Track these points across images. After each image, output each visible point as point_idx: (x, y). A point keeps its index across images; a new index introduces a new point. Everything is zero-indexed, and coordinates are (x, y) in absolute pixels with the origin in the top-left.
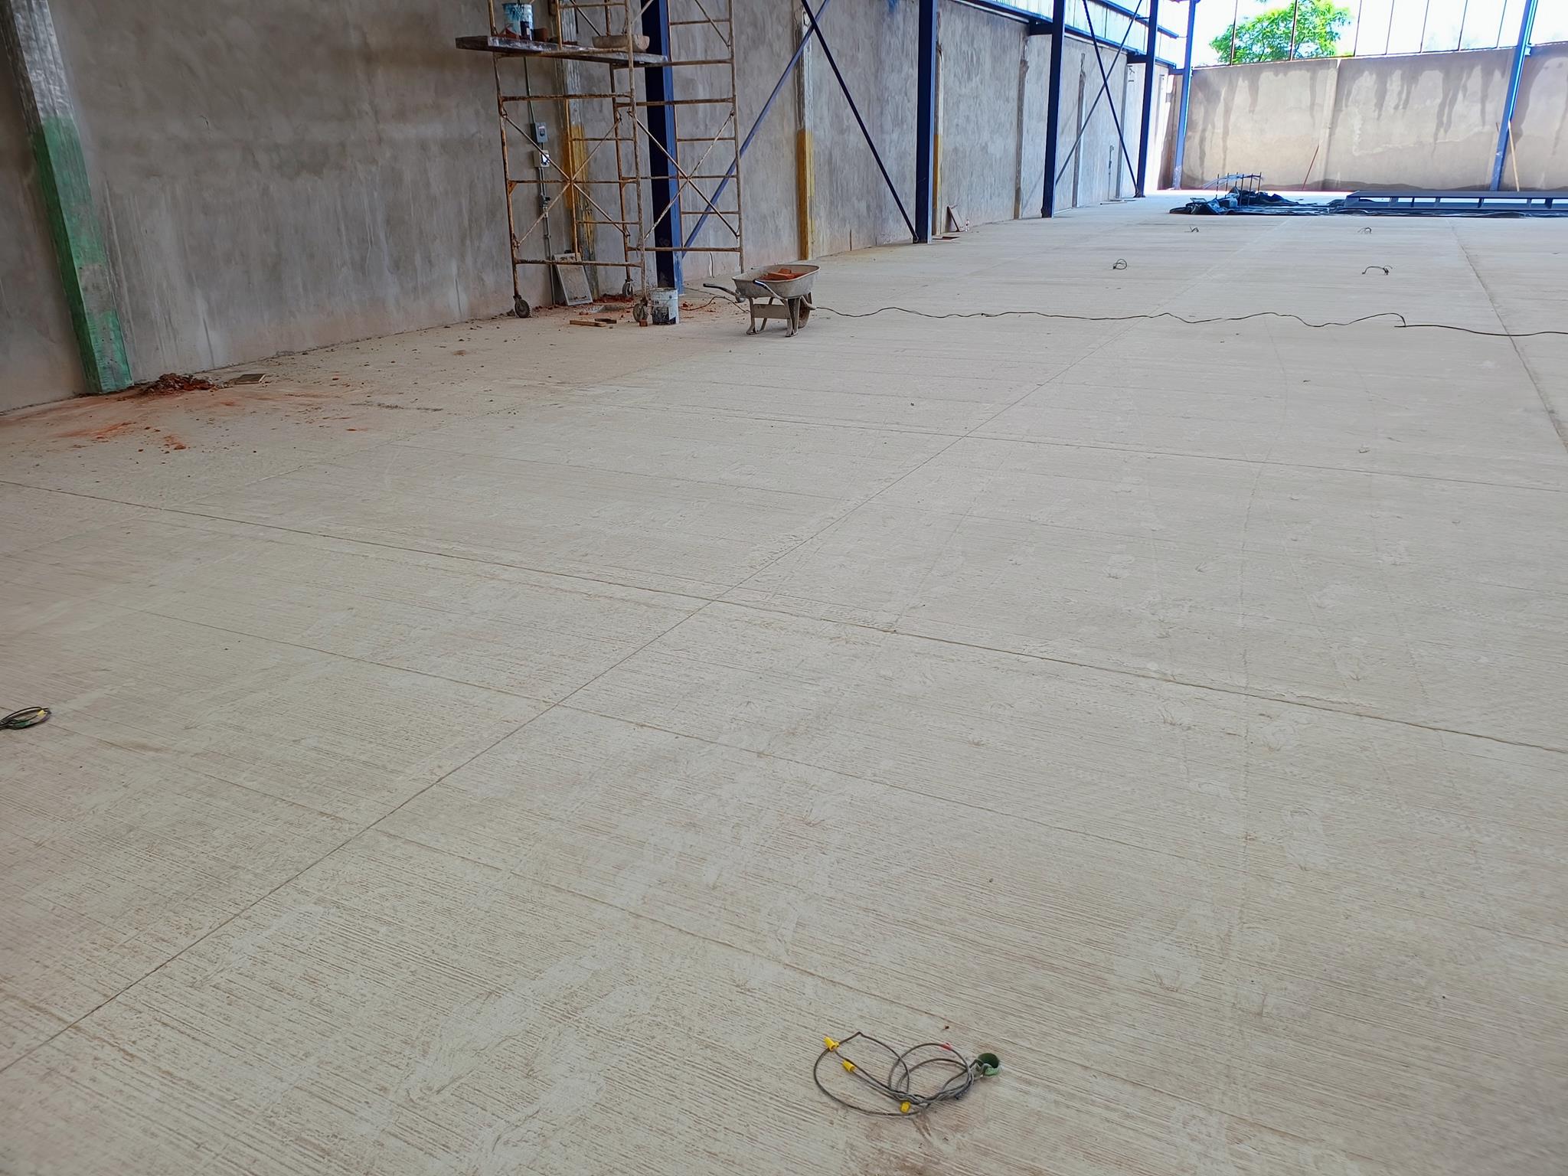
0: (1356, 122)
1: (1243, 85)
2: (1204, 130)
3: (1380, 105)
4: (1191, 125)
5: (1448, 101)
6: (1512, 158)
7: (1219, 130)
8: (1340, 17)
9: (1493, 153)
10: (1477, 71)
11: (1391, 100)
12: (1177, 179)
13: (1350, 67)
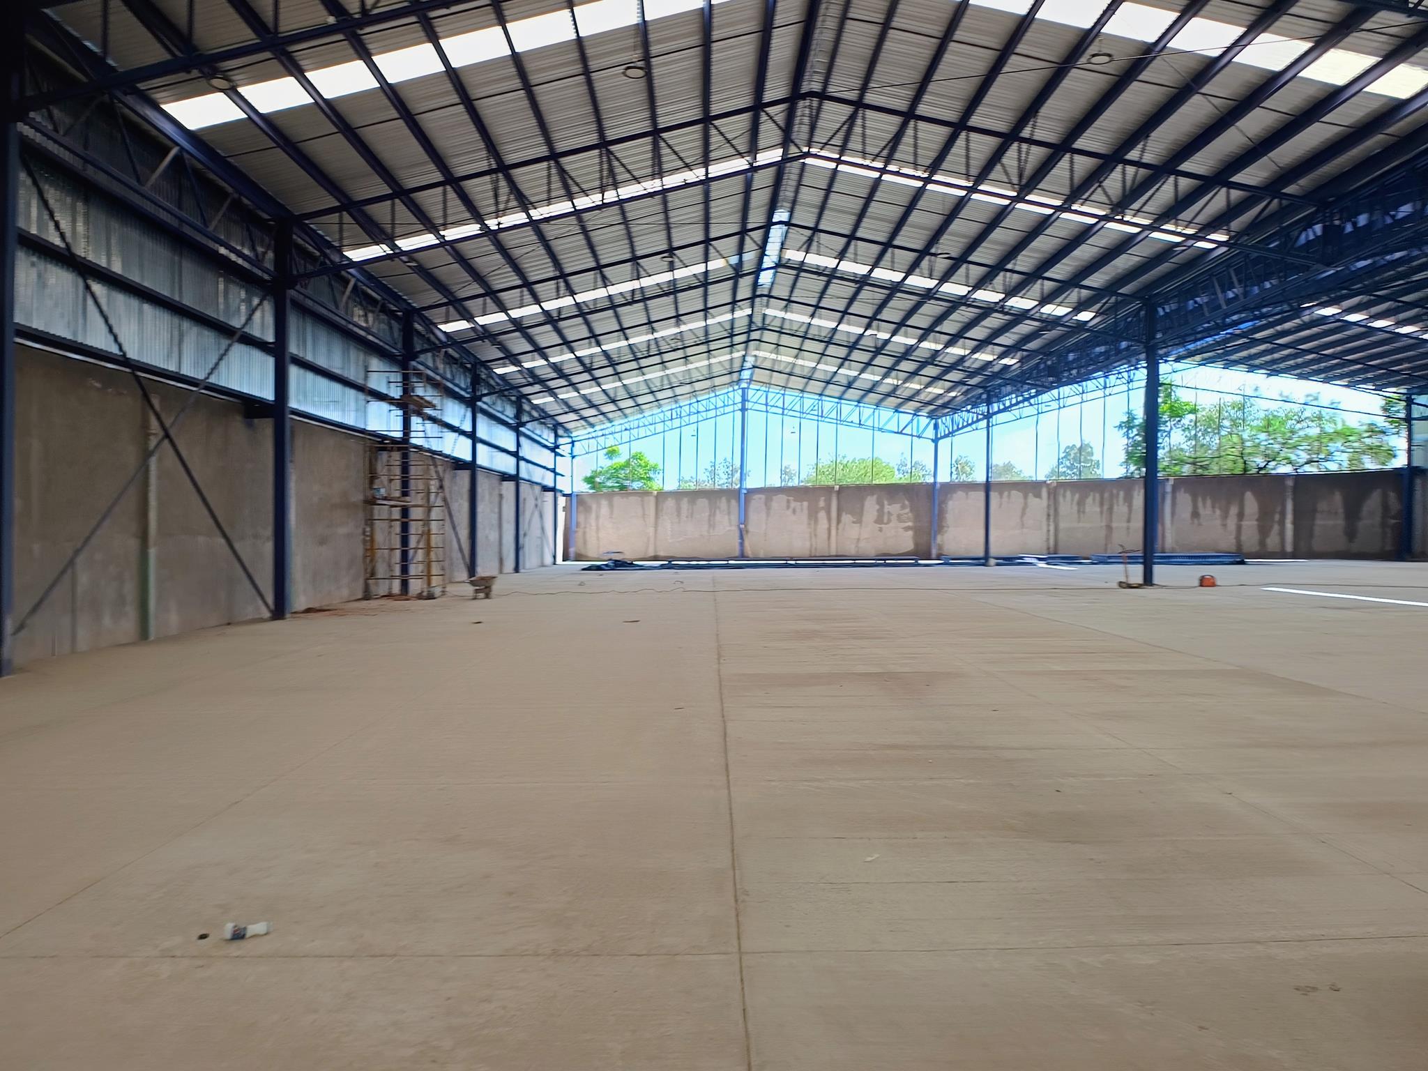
0: (667, 524)
1: (604, 503)
2: (585, 528)
3: (679, 515)
5: (712, 515)
6: (747, 544)
7: (594, 528)
8: (654, 469)
9: (737, 540)
11: (684, 513)
12: (572, 555)
13: (662, 496)
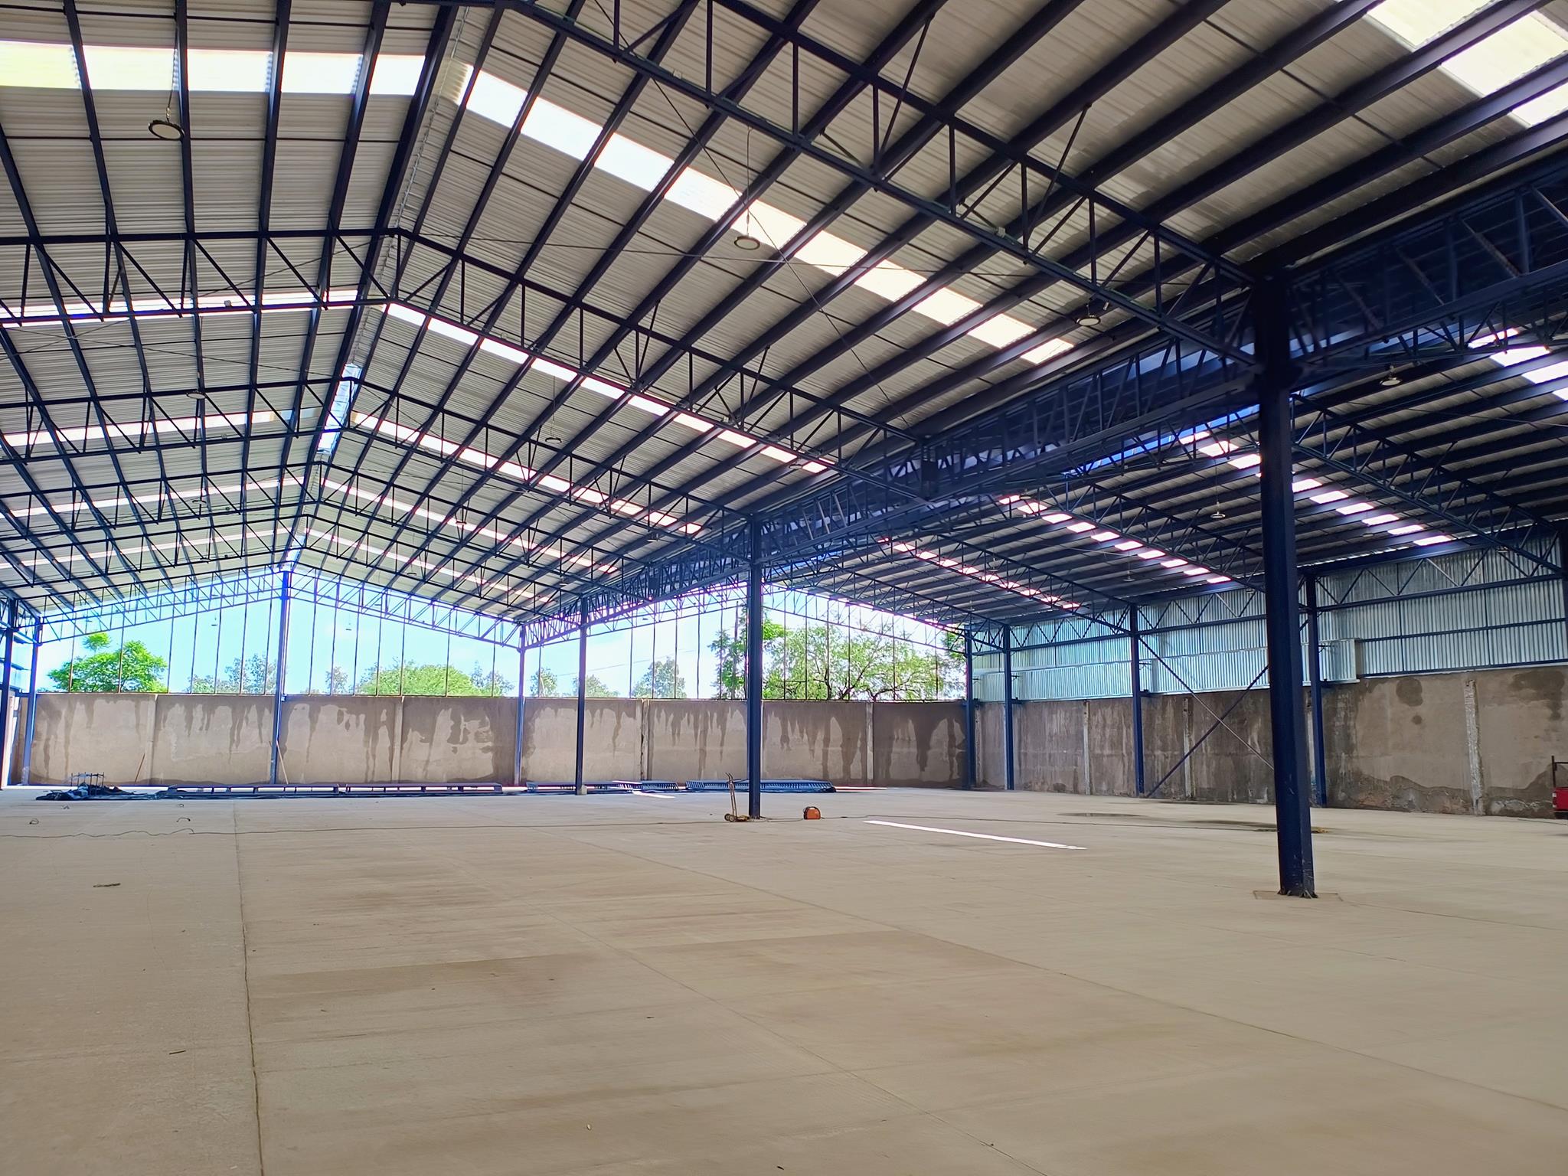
0: (173, 736)
1: (80, 708)
2: (48, 740)
3: (189, 726)
4: (36, 735)
5: (237, 726)
6: (282, 764)
7: (61, 739)
8: (156, 664)
9: (270, 761)
10: (254, 709)
11: (197, 723)
12: (25, 777)
13: (165, 700)
